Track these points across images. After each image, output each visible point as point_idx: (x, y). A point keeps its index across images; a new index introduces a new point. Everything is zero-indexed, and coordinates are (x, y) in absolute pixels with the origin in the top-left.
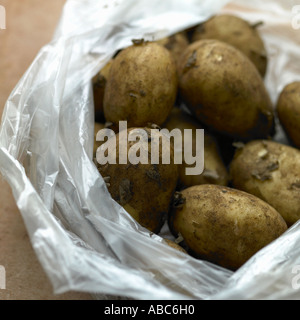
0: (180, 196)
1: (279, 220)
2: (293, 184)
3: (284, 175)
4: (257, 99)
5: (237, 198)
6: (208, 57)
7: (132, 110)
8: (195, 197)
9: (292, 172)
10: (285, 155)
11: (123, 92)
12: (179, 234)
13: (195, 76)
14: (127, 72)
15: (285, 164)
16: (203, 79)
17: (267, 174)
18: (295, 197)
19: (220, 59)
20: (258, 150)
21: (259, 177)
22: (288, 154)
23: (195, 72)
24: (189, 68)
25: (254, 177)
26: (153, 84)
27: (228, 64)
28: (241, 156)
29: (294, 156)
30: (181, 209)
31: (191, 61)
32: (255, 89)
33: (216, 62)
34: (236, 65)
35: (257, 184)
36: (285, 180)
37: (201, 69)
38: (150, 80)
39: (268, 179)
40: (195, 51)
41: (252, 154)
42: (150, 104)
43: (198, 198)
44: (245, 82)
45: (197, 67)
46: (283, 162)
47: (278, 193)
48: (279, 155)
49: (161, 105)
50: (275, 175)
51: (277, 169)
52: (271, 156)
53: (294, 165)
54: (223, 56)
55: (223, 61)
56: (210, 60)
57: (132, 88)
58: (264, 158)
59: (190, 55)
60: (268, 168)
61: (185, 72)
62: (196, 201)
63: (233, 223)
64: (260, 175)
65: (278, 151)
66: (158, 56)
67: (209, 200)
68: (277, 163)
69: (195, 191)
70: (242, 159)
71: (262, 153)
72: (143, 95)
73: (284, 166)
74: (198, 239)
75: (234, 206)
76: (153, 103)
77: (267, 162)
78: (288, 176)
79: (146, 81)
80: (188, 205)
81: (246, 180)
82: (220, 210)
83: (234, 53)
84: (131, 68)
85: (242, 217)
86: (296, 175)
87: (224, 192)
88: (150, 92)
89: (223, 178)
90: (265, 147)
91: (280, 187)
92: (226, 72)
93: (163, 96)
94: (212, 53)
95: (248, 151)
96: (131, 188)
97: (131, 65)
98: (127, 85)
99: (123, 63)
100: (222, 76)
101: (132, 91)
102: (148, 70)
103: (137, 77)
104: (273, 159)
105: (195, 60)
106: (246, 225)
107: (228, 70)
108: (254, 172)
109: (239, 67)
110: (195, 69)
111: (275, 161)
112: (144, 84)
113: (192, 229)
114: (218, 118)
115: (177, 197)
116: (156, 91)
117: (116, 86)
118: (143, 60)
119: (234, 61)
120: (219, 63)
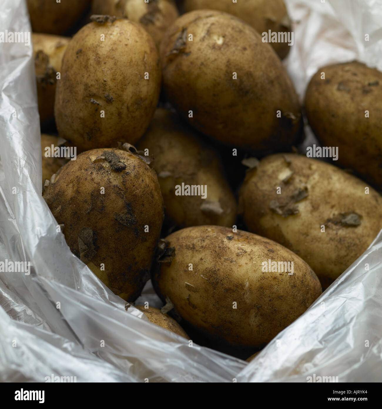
0: (168, 244)
1: (308, 277)
2: (329, 220)
3: (315, 208)
4: (276, 95)
5: (248, 248)
6: (203, 39)
7: (95, 122)
8: (188, 247)
9: (327, 203)
10: (316, 176)
11: (80, 97)
12: (168, 300)
13: (185, 68)
14: (86, 67)
15: (317, 191)
16: (196, 72)
17: (291, 206)
18: (331, 239)
19: (220, 42)
20: (279, 170)
21: (280, 212)
22: (321, 176)
23: (185, 62)
24: (176, 55)
25: (273, 211)
26: (123, 84)
27: (233, 49)
28: (254, 179)
29: (329, 178)
30: (169, 264)
31: (179, 44)
32: (272, 82)
33: (214, 47)
34: (245, 49)
35: (277, 221)
36: (316, 214)
37: (193, 57)
38: (119, 78)
39: (292, 213)
40: (184, 30)
41: (270, 177)
42: (120, 114)
43: (193, 248)
44: (258, 74)
45: (188, 54)
46: (313, 187)
47: (307, 234)
48: (308, 177)
49: (137, 114)
50: (303, 207)
51: (306, 198)
52: (297, 179)
53: (330, 192)
54: (224, 37)
55: (225, 44)
56: (206, 43)
57: (94, 90)
58: (287, 183)
59: (178, 35)
60: (293, 197)
61: (171, 60)
62: (189, 253)
63: (242, 286)
64: (281, 207)
65: (306, 171)
66: (131, 42)
67: (208, 252)
68: (306, 189)
69: (188, 237)
70: (256, 184)
71: (284, 175)
72: (109, 101)
73: (316, 194)
74: (194, 307)
75: (243, 261)
76: (125, 111)
77: (291, 187)
78: (321, 208)
79: (114, 79)
80: (179, 258)
81: (262, 215)
82: (223, 267)
83: (240, 31)
84: (91, 62)
85: (255, 276)
86: (333, 207)
87: (230, 239)
88: (120, 96)
89: (229, 211)
90: (289, 165)
91: (310, 226)
92: (228, 61)
93: (138, 101)
94: (209, 33)
95: (264, 172)
96: (95, 241)
97: (92, 57)
98: (87, 87)
99: (80, 52)
100: (223, 67)
101: (94, 96)
102: (115, 64)
103: (99, 74)
104: (299, 183)
105: (184, 44)
106: (262, 288)
107: (233, 58)
108: (273, 204)
109: (248, 52)
110: (184, 57)
111: (302, 186)
112: (110, 84)
113: (186, 294)
114: (220, 127)
115: (162, 246)
116: (128, 93)
117: (71, 88)
118: (108, 49)
119: (241, 44)
120: (220, 48)
